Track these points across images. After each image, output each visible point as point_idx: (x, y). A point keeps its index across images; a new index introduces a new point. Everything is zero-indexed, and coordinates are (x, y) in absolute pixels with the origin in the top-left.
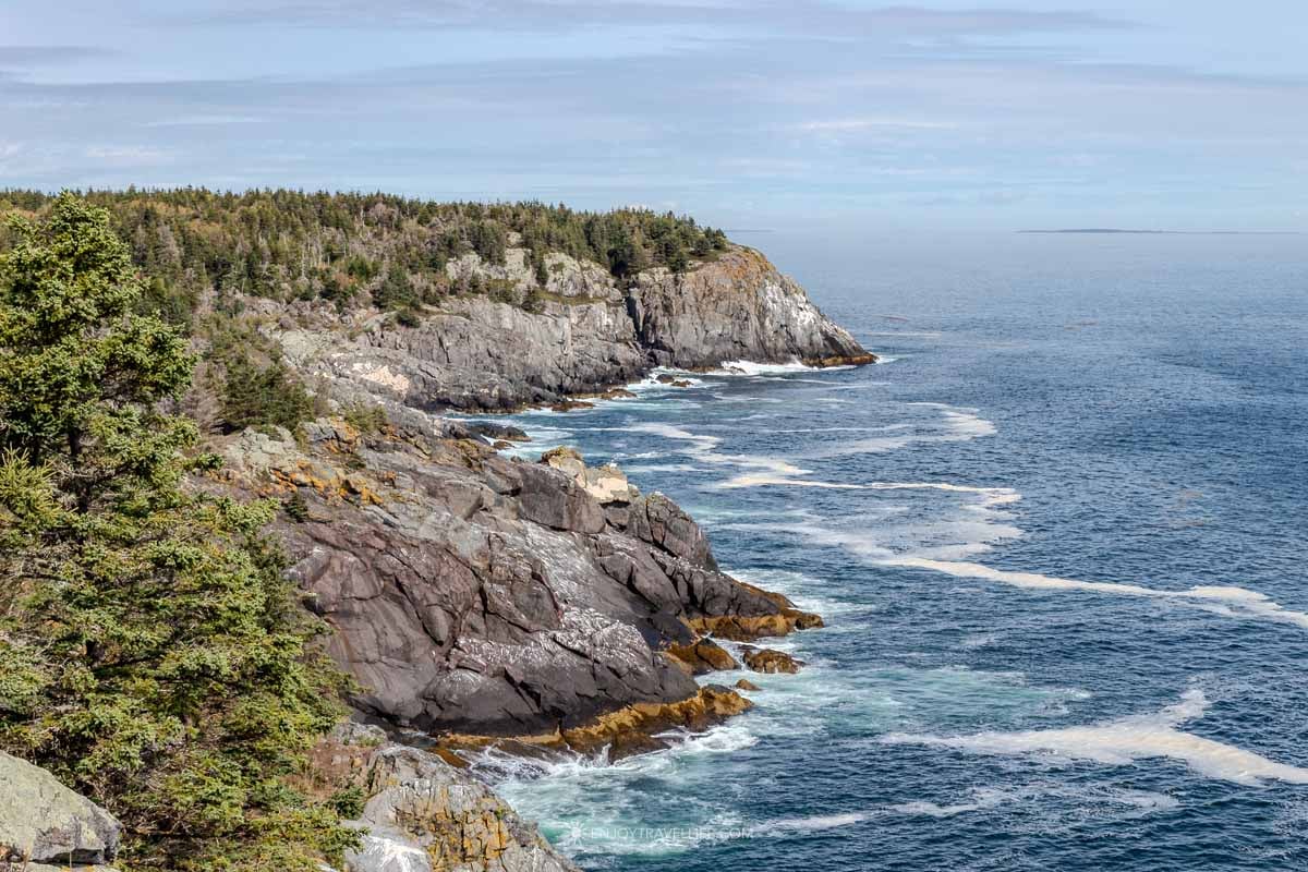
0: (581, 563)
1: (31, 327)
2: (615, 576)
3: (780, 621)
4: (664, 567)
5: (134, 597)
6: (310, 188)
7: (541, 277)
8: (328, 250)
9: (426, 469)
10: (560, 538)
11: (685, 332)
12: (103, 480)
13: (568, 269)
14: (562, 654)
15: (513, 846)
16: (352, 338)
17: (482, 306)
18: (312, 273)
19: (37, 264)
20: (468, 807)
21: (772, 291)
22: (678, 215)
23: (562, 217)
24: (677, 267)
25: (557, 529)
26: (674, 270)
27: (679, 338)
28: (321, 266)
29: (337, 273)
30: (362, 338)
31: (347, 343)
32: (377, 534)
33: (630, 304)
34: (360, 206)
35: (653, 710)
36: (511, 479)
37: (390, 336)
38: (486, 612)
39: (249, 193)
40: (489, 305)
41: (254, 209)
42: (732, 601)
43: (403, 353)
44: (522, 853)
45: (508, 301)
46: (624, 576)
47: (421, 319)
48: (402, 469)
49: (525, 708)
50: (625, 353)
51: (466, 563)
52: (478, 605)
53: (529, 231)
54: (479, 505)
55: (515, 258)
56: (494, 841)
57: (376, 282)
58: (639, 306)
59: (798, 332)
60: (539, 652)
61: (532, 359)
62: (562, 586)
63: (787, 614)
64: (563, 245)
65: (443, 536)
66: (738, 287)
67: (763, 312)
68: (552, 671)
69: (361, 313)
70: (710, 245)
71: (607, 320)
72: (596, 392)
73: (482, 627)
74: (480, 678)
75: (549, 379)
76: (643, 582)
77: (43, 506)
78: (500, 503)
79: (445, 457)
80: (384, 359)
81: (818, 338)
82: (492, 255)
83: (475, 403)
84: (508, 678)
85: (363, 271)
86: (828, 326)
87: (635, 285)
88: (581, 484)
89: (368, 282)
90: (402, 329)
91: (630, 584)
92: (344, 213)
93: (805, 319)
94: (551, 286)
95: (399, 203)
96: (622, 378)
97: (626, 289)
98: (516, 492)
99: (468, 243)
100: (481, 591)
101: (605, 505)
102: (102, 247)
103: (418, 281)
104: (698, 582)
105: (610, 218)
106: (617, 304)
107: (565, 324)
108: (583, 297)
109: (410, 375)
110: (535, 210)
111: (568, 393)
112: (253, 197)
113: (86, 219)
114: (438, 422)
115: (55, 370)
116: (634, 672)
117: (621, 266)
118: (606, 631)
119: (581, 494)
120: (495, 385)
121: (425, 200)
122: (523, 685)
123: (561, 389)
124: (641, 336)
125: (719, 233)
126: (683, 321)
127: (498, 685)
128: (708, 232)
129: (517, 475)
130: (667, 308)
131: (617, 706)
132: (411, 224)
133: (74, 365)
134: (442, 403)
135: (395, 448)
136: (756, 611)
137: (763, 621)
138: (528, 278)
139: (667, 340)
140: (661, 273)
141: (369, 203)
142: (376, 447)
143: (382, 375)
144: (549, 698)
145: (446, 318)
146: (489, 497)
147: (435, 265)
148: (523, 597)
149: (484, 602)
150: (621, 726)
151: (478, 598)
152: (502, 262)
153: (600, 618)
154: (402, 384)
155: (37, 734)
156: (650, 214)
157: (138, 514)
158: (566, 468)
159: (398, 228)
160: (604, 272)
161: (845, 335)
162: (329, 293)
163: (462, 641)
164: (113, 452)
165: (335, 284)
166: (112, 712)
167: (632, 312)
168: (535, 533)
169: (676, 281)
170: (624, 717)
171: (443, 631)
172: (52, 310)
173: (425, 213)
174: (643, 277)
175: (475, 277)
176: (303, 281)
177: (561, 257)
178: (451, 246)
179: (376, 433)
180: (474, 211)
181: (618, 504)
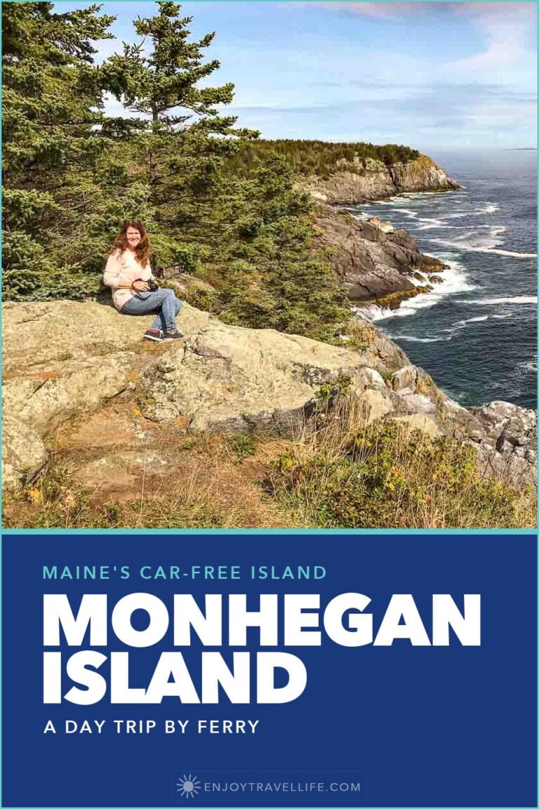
0: (380, 251)
1: (265, 194)
2: (390, 254)
3: (438, 267)
4: (404, 252)
5: (299, 278)
6: (295, 139)
7: (364, 165)
8: (301, 157)
9: (335, 224)
10: (374, 244)
11: (407, 182)
12: (288, 241)
13: (373, 163)
14: (375, 278)
15: (377, 338)
16: (310, 184)
17: (347, 174)
18: (297, 164)
19: (265, 174)
20: (364, 326)
21: (433, 168)
22: (405, 146)
23: (370, 146)
24: (405, 162)
25: (373, 241)
26: (404, 163)
27: (405, 183)
28: (299, 162)
29: (305, 165)
30: (312, 184)
31: (308, 186)
32: (321, 243)
33: (391, 173)
34: (310, 144)
35: (402, 293)
36: (359, 226)
37: (321, 183)
38: (353, 265)
39: (277, 140)
40: (350, 174)
41: (279, 145)
42: (423, 262)
43: (325, 189)
44: (379, 340)
45: (356, 173)
46: (392, 254)
47: (330, 178)
48: (327, 223)
49: (365, 293)
50: (389, 188)
51: (347, 251)
52: (351, 263)
53: (360, 152)
54: (350, 234)
55: (357, 159)
56: (371, 336)
57: (316, 167)
58: (393, 174)
59: (440, 181)
60: (369, 276)
61: (362, 190)
62: (375, 258)
63: (440, 265)
64: (371, 156)
65: (341, 243)
66: (422, 167)
67: (430, 175)
68: (373, 282)
69: (312, 177)
70: (414, 155)
71: (384, 178)
72: (381, 200)
73: (352, 269)
74: (352, 285)
75: (367, 196)
76: (398, 256)
77: (271, 249)
78: (356, 233)
79: (340, 220)
80: (319, 190)
81: (446, 183)
82: (350, 159)
83: (347, 204)
84: (361, 285)
85: (312, 164)
86: (449, 179)
87: (392, 167)
88: (380, 227)
89: (314, 167)
90: (324, 182)
91: (394, 257)
92: (306, 146)
93: (442, 177)
94: (368, 168)
95: (321, 143)
96: (389, 195)
97: (389, 169)
98: (361, 230)
99: (342, 155)
100: (352, 259)
101: (386, 234)
102: (284, 168)
103: (328, 167)
104: (414, 256)
105: (384, 147)
106: (387, 173)
107: (372, 180)
108: (377, 171)
109: (327, 195)
110: (362, 145)
111: (373, 200)
112: (279, 141)
113: (278, 159)
114: (336, 209)
115: (273, 207)
116: (396, 282)
117: (388, 162)
118: (388, 271)
119: (379, 231)
120: (353, 198)
121: (330, 142)
122: (366, 287)
123: (371, 199)
124: (394, 183)
125: (417, 151)
126: (407, 179)
127: (357, 286)
128: (414, 151)
129: (360, 225)
130: (402, 175)
131: (392, 292)
132: (326, 149)
133: (279, 205)
134: (336, 204)
135: (325, 217)
136: (431, 264)
137: (433, 267)
138: (360, 166)
139: (402, 185)
140: (400, 164)
141: (314, 142)
142: (320, 217)
143: (318, 195)
144: (372, 290)
145: (337, 178)
146: (353, 232)
147: (333, 162)
148: (364, 261)
149: (353, 262)
150: (393, 298)
151: (351, 261)
152: (353, 161)
153: (386, 267)
154: (324, 198)
155: (274, 320)
156: (396, 146)
157: (299, 251)
158: (376, 223)
159: (322, 151)
160: (383, 164)
161: (454, 182)
162: (302, 170)
163: (347, 274)
164: (291, 233)
165: (304, 168)
166: (295, 312)
167: (391, 176)
168: (367, 242)
169: (404, 166)
170: (394, 295)
171: (341, 272)
172: (271, 188)
173: (330, 146)
174: (395, 165)
175: (345, 166)
176: (295, 167)
177: (371, 159)
178: (338, 156)
179: (320, 213)
180: (344, 145)
181: (390, 233)
